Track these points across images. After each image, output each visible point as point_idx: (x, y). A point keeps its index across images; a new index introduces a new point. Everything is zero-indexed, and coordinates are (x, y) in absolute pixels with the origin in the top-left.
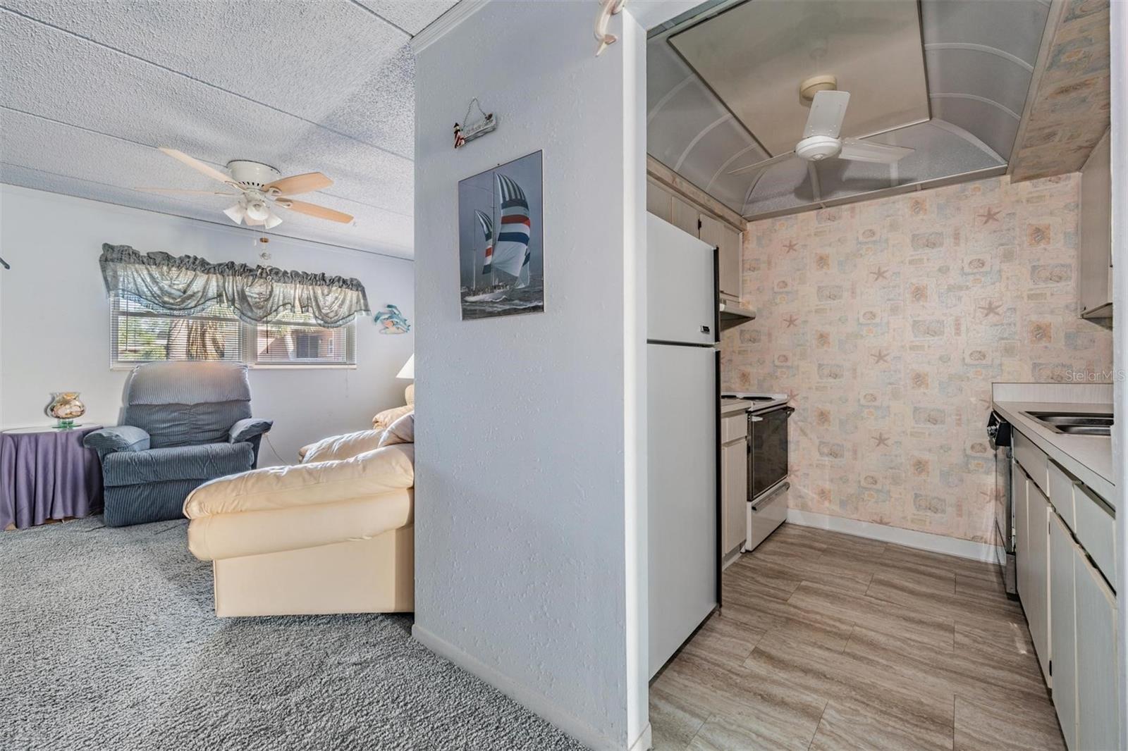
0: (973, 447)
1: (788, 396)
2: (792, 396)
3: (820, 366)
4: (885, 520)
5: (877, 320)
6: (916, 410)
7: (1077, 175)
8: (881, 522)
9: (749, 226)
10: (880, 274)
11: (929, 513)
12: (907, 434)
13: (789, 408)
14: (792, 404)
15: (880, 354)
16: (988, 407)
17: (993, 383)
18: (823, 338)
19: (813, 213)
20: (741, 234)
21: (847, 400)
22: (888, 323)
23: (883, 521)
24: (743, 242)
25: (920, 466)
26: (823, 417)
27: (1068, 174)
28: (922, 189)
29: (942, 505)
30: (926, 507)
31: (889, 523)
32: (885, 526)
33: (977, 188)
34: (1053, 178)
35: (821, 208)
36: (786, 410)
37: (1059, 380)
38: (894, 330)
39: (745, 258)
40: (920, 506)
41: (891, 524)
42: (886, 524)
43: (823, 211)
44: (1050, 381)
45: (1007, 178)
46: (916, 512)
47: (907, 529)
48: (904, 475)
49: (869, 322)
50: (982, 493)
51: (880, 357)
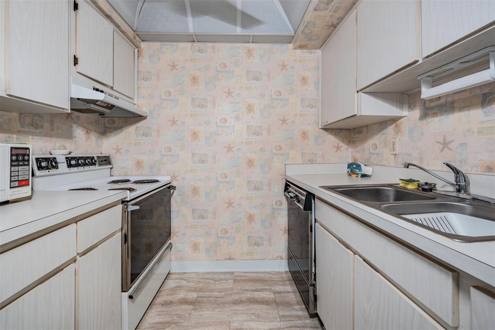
0: (276, 203)
1: (171, 177)
2: (174, 177)
3: (193, 154)
4: (232, 257)
5: (228, 124)
6: (249, 182)
7: (319, 52)
8: (230, 259)
9: (143, 45)
10: (229, 93)
11: (255, 247)
12: (244, 198)
13: (172, 186)
14: (174, 184)
15: (229, 147)
16: (283, 179)
17: (286, 164)
18: (195, 135)
19: (189, 44)
20: (136, 50)
21: (210, 178)
22: (234, 126)
23: (231, 258)
24: (138, 57)
25: (251, 218)
26: (195, 191)
27: (315, 50)
28: (252, 42)
29: (261, 241)
30: (254, 244)
31: (234, 258)
32: (232, 261)
33: (278, 48)
34: (310, 51)
35: (195, 42)
36: (170, 188)
37: (312, 162)
38: (237, 131)
39: (139, 70)
40: (251, 243)
41: (235, 259)
42: (233, 259)
43: (195, 44)
44: (309, 162)
45: (291, 46)
46: (249, 248)
47: (244, 260)
48: (242, 225)
49: (223, 125)
50: (281, 230)
51: (230, 149)
